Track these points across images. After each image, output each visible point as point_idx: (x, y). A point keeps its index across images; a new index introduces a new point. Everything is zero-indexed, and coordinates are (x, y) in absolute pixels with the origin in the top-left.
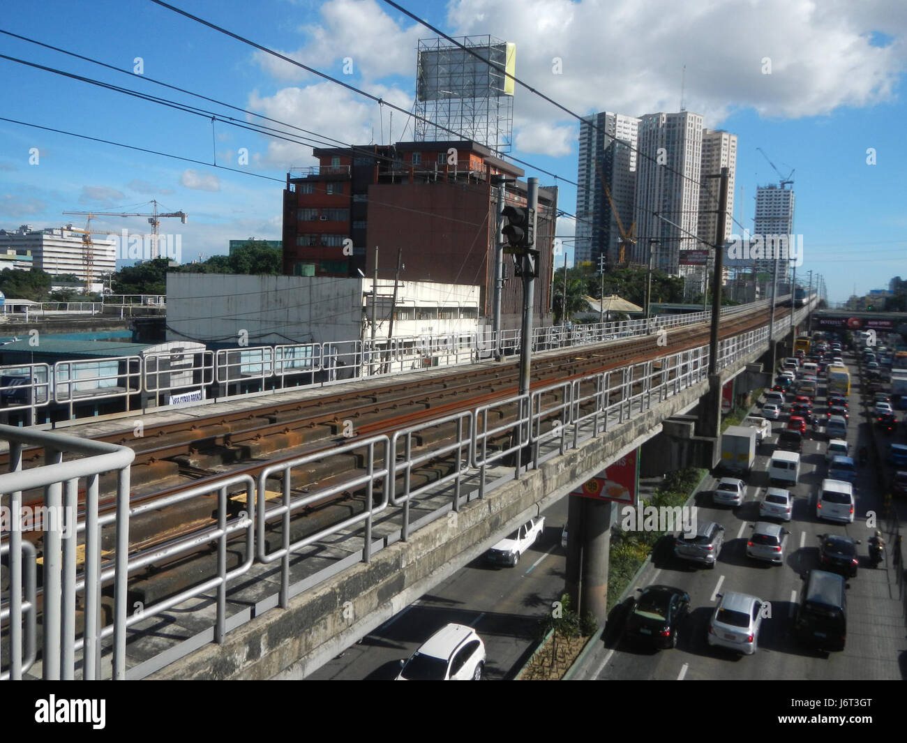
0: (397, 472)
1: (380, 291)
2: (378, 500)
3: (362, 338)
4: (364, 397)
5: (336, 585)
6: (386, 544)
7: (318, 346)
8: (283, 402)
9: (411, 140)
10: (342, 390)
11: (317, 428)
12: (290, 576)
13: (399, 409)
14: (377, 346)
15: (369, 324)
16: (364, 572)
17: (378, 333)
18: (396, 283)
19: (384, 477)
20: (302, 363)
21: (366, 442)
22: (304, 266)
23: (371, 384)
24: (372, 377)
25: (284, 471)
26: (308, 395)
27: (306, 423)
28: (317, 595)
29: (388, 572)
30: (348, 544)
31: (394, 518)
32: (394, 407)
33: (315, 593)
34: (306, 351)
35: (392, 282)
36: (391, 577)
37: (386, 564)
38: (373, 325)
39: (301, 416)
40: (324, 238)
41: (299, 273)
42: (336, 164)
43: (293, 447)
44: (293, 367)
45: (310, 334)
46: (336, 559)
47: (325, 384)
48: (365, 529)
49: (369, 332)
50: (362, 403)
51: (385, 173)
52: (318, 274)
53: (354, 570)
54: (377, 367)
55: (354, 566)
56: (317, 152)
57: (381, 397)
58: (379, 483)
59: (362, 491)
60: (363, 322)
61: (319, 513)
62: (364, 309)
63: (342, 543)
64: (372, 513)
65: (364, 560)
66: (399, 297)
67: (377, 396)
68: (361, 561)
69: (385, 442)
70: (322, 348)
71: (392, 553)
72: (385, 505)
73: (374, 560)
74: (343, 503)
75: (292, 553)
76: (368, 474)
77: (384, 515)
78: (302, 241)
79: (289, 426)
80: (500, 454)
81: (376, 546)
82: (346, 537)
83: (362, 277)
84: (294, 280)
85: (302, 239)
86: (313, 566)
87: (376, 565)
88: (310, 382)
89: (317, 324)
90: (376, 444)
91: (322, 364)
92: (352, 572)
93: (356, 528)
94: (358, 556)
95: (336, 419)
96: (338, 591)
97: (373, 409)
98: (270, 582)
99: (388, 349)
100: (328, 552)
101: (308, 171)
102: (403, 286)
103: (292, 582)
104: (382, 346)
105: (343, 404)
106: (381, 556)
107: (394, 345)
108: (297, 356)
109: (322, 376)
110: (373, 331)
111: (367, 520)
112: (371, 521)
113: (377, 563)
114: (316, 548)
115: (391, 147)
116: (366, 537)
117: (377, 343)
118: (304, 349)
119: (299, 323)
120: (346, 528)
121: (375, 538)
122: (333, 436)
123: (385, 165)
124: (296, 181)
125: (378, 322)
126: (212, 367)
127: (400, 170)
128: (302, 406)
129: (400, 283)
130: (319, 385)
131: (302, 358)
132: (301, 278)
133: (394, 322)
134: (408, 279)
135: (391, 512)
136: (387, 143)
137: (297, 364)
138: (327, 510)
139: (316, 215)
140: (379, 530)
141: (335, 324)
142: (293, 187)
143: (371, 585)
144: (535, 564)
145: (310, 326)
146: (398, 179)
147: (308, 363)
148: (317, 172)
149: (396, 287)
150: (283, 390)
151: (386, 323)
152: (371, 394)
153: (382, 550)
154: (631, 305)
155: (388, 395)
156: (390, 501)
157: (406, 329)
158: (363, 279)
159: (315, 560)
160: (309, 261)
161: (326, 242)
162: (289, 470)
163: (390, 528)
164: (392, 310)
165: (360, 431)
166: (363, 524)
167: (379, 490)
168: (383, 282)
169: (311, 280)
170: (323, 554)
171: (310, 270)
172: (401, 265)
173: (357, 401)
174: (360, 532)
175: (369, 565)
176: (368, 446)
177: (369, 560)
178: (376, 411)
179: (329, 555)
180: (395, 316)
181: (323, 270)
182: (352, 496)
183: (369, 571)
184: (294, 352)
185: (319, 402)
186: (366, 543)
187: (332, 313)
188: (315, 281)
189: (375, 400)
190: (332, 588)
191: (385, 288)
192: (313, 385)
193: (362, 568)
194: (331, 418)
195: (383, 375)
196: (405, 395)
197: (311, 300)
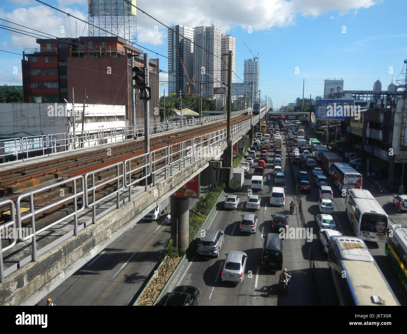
0: (88, 192)
1: (76, 109)
2: (80, 206)
3: (68, 132)
4: (71, 160)
5: (61, 248)
6: (85, 226)
7: (45, 136)
8: (29, 165)
9: (87, 36)
10: (59, 157)
11: (47, 176)
12: (37, 246)
13: (88, 164)
15: (71, 125)
16: (75, 240)
17: (76, 130)
18: (84, 105)
19: (82, 195)
20: (38, 146)
21: (71, 179)
22: (35, 98)
23: (74, 154)
24: (75, 150)
25: (30, 197)
26: (41, 160)
27: (42, 174)
28: (52, 253)
29: (87, 239)
30: (66, 228)
31: (89, 214)
32: (86, 163)
33: (51, 253)
34: (40, 140)
35: (82, 105)
36: (89, 241)
37: (86, 235)
38: (74, 126)
39: (38, 171)
40: (45, 84)
41: (33, 102)
42: (49, 47)
43: (35, 186)
44: (33, 148)
45: (41, 131)
46: (61, 236)
47: (50, 155)
48: (74, 221)
49: (71, 129)
50: (70, 163)
51: (75, 52)
52: (43, 102)
53: (70, 239)
54: (77, 145)
55: (70, 237)
56: (39, 41)
57: (80, 159)
58: (80, 199)
59: (71, 204)
60: (68, 125)
61: (51, 216)
62: (69, 118)
63: (63, 228)
64: (78, 212)
65: (75, 235)
66: (86, 112)
67: (77, 159)
68: (73, 235)
69: (81, 179)
70: (47, 138)
71: (88, 230)
72: (83, 208)
73: (80, 234)
74: (63, 210)
75: (37, 236)
76: (74, 194)
77: (83, 213)
78: (34, 86)
79: (32, 176)
80: (137, 181)
81: (80, 228)
82: (65, 225)
83: (66, 102)
84: (31, 105)
85: (33, 84)
86: (49, 240)
87: (81, 237)
88: (42, 155)
89: (44, 126)
90: (77, 180)
91: (48, 146)
92: (69, 241)
93: (70, 220)
94: (72, 233)
95: (57, 171)
96: (62, 250)
97: (76, 165)
98: (27, 251)
99: (82, 137)
100: (56, 233)
101: (34, 50)
102: (88, 106)
103: (38, 248)
104: (79, 135)
105: (60, 164)
106: (83, 232)
107: (84, 135)
108: (35, 142)
109: (48, 151)
110: (74, 129)
111: (75, 216)
112: (77, 217)
113: (81, 235)
114: (49, 232)
115: (77, 39)
116: (75, 224)
117: (76, 134)
118: (38, 139)
119: (35, 126)
120: (64, 221)
121: (79, 224)
122: (56, 179)
123: (75, 48)
124: (28, 55)
125: (76, 124)
127: (83, 50)
128: (39, 166)
129: (86, 105)
130: (47, 155)
131: (38, 144)
132: (34, 104)
133: (84, 124)
134: (90, 103)
135: (87, 211)
136: (75, 37)
137: (35, 146)
138: (54, 214)
139: (40, 72)
140: (81, 220)
141: (54, 126)
142: (26, 59)
143: (79, 246)
144: (157, 229)
145: (41, 127)
146: (82, 55)
147: (41, 146)
148: (39, 51)
149: (84, 107)
150: (28, 159)
151: (81, 125)
152: (75, 158)
153: (83, 229)
154: (194, 112)
155: (83, 158)
156: (86, 207)
157: (90, 127)
158: (67, 104)
159: (50, 237)
160: (38, 95)
161: (46, 86)
162: (32, 197)
163: (87, 219)
164: (84, 119)
165: (69, 176)
166: (73, 218)
167: (79, 202)
168: (76, 105)
169: (39, 105)
170: (54, 234)
171: (39, 100)
172: (86, 96)
173: (67, 162)
174: (72, 222)
175: (77, 236)
176: (73, 181)
177: (77, 234)
178: (77, 166)
179: (57, 234)
180: (84, 121)
181: (46, 100)
182: (67, 206)
183: (77, 239)
184: (33, 141)
185: (47, 163)
186: (75, 227)
187: (52, 121)
188: (42, 105)
189: (76, 161)
190: (59, 249)
191: (78, 107)
192: (44, 156)
193: (74, 238)
194: (55, 170)
195: (81, 149)
196: (91, 157)
197: (40, 115)
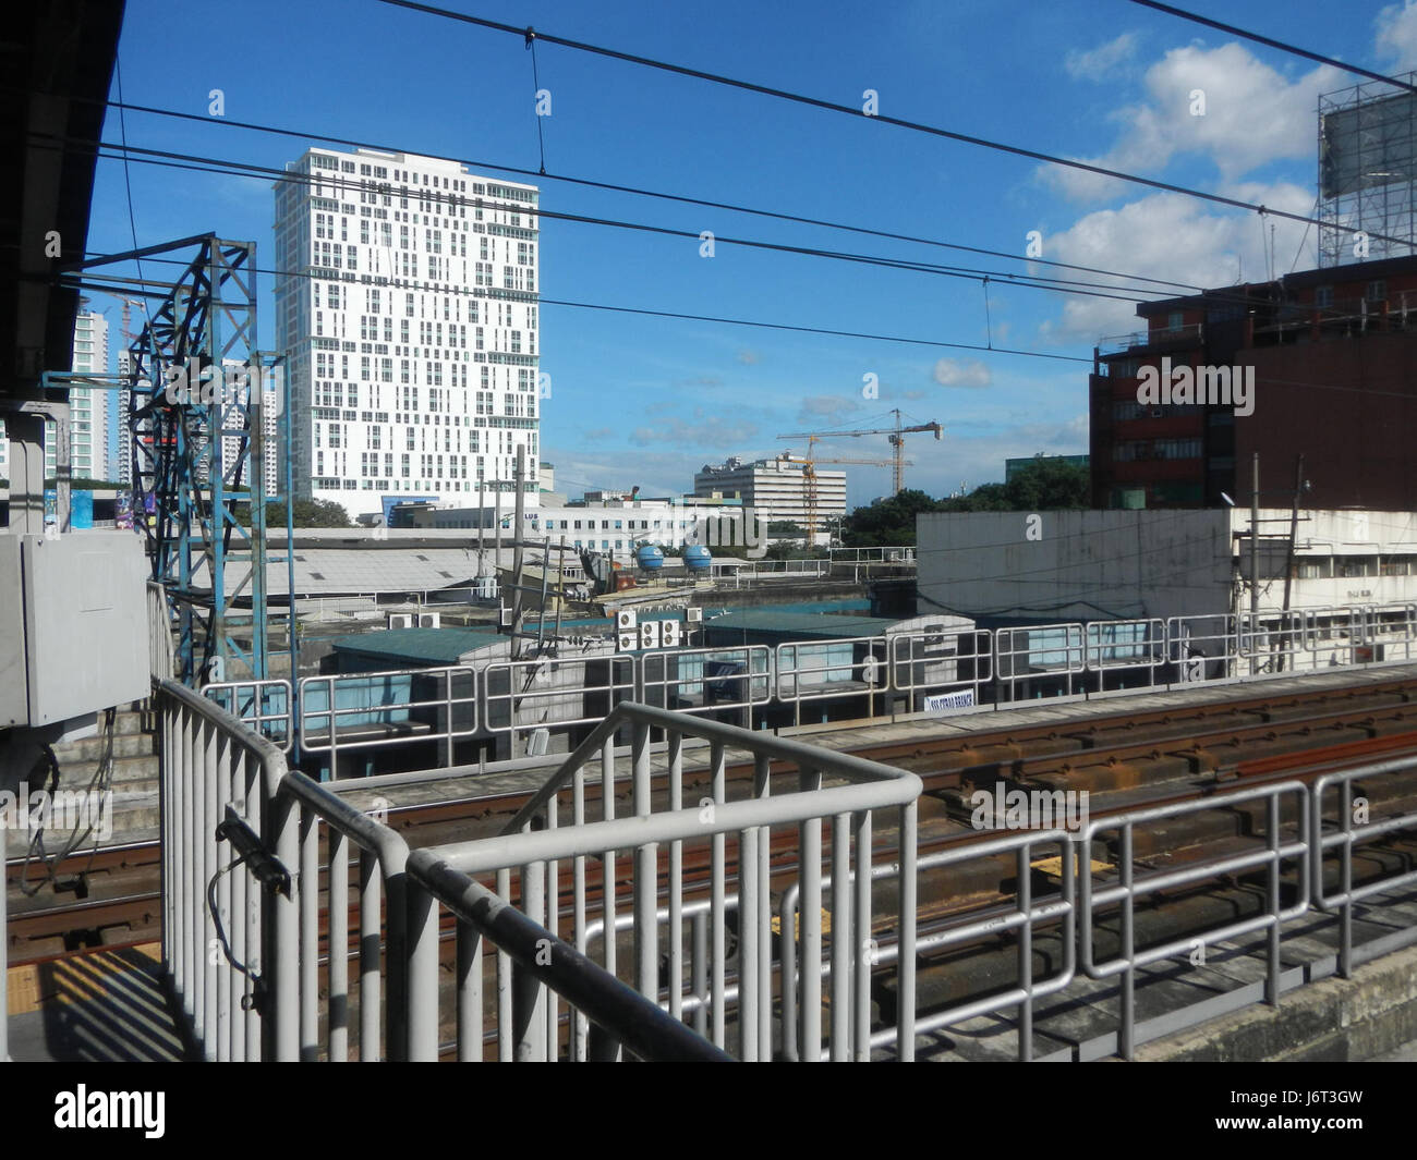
0: (1325, 849)
1: (1265, 530)
2: (1290, 898)
3: (1233, 609)
4: (1245, 712)
5: (1216, 1036)
6: (1307, 978)
7: (1160, 622)
8: (1104, 713)
10: (1204, 698)
11: (1164, 761)
12: (1135, 1007)
13: (1313, 737)
14: (1262, 623)
15: (1246, 586)
16: (1268, 1022)
17: (1263, 601)
18: (1295, 514)
19: (1300, 856)
20: (1129, 651)
21: (1264, 791)
22: (1126, 494)
23: (1257, 690)
24: (1254, 678)
25: (1120, 829)
26: (1145, 703)
27: (1146, 751)
28: (1185, 1047)
29: (1314, 1029)
30: (1235, 967)
31: (1320, 932)
32: (1305, 732)
33: (1180, 1044)
34: (1135, 632)
35: (1287, 513)
36: (1321, 1040)
37: (1309, 1015)
38: (1253, 588)
39: (1134, 739)
40: (1160, 446)
41: (1120, 505)
42: (1176, 325)
43: (1124, 789)
44: (1113, 658)
45: (1141, 603)
46: (1215, 991)
47: (1173, 687)
48: (1266, 944)
49: (1245, 600)
50: (1241, 723)
51: (1264, 329)
52: (1151, 504)
53: (1249, 1015)
54: (1262, 661)
55: (1250, 1007)
56: (1144, 309)
57: (1279, 712)
58: (1289, 864)
59: (1259, 876)
60: (1234, 583)
61: (1178, 906)
62: (1236, 561)
63: (1224, 964)
64: (1277, 918)
65: (1268, 1001)
66: (1300, 539)
67: (1271, 712)
68: (1261, 1002)
69: (1299, 793)
70: (1166, 627)
71: (1321, 997)
72: (1304, 906)
73: (1287, 1003)
74: (1219, 893)
75: (1138, 969)
76: (1269, 847)
77: (1300, 924)
78: (1122, 454)
79: (1117, 755)
81: (1289, 979)
82: (1229, 955)
83: (1229, 506)
84: (1111, 516)
85: (1121, 449)
86: (1173, 996)
87: (1291, 1014)
88: (1147, 684)
89: (1152, 587)
90: (1284, 795)
91: (1166, 654)
92: (1248, 1018)
93: (1248, 941)
94: (1255, 991)
95: (1197, 747)
96: (1221, 1047)
97: (1264, 733)
98: (1100, 1012)
99: (1285, 628)
100: (1199, 975)
101: (1128, 340)
102: (1308, 519)
103: (1139, 1018)
104: (1272, 625)
105: (1208, 722)
106: (1300, 999)
107: (1298, 623)
108: (1119, 640)
109: (1169, 674)
110: (1254, 598)
111: (1270, 929)
112: (1277, 933)
113: (1293, 1009)
114: (1177, 965)
115: (1275, 284)
116: (1269, 960)
117: (1262, 618)
118: (1131, 628)
119: (1121, 586)
120: (1231, 939)
121: (1287, 965)
122: (1193, 776)
123: (1266, 314)
124: (1110, 359)
125: (1263, 583)
126: (990, 655)
127: (1294, 320)
128: (1136, 723)
129: (1301, 514)
130: (1163, 688)
131: (1127, 642)
132: (1123, 513)
133: (1293, 582)
134: (1317, 507)
135: (1314, 921)
136: (1264, 279)
137: (1120, 652)
138: (1191, 902)
139: (1144, 409)
140: (1293, 950)
141: (1185, 585)
142: (1104, 369)
143: (1283, 1048)
145: (1140, 590)
146: (1291, 337)
147: (1140, 650)
148: (1144, 340)
149: (1294, 521)
150: (1102, 694)
151: (1279, 584)
152: (1259, 707)
153: (1300, 988)
155: (1292, 710)
156: (1314, 901)
157: (1317, 594)
158: (1232, 511)
159: (1177, 986)
160: (1134, 486)
161: (1164, 453)
162: (1129, 829)
163: (1313, 950)
164: (1288, 562)
165: (1243, 771)
166: (1262, 935)
167: (1292, 877)
168: (1270, 513)
169: (1139, 515)
170: (1190, 978)
171: (1137, 499)
172: (1304, 483)
173: (1233, 718)
174: (1258, 948)
175: (1278, 1011)
176: (1268, 799)
177: (1279, 1002)
178: (1271, 737)
179: (1200, 981)
180: (1295, 573)
181: (1159, 498)
182: (1235, 882)
183: (1277, 1022)
184: (1114, 633)
185: (1164, 716)
186: (1270, 969)
187: (1179, 568)
188: (1148, 516)
189: (1266, 718)
190: (1211, 1041)
191: (1274, 523)
192: (1153, 688)
193: (1263, 1014)
194: (1189, 744)
195: (1276, 675)
196: (1325, 711)
197: (1140, 548)
